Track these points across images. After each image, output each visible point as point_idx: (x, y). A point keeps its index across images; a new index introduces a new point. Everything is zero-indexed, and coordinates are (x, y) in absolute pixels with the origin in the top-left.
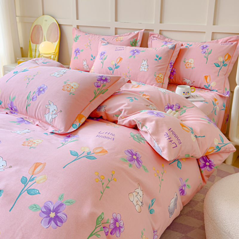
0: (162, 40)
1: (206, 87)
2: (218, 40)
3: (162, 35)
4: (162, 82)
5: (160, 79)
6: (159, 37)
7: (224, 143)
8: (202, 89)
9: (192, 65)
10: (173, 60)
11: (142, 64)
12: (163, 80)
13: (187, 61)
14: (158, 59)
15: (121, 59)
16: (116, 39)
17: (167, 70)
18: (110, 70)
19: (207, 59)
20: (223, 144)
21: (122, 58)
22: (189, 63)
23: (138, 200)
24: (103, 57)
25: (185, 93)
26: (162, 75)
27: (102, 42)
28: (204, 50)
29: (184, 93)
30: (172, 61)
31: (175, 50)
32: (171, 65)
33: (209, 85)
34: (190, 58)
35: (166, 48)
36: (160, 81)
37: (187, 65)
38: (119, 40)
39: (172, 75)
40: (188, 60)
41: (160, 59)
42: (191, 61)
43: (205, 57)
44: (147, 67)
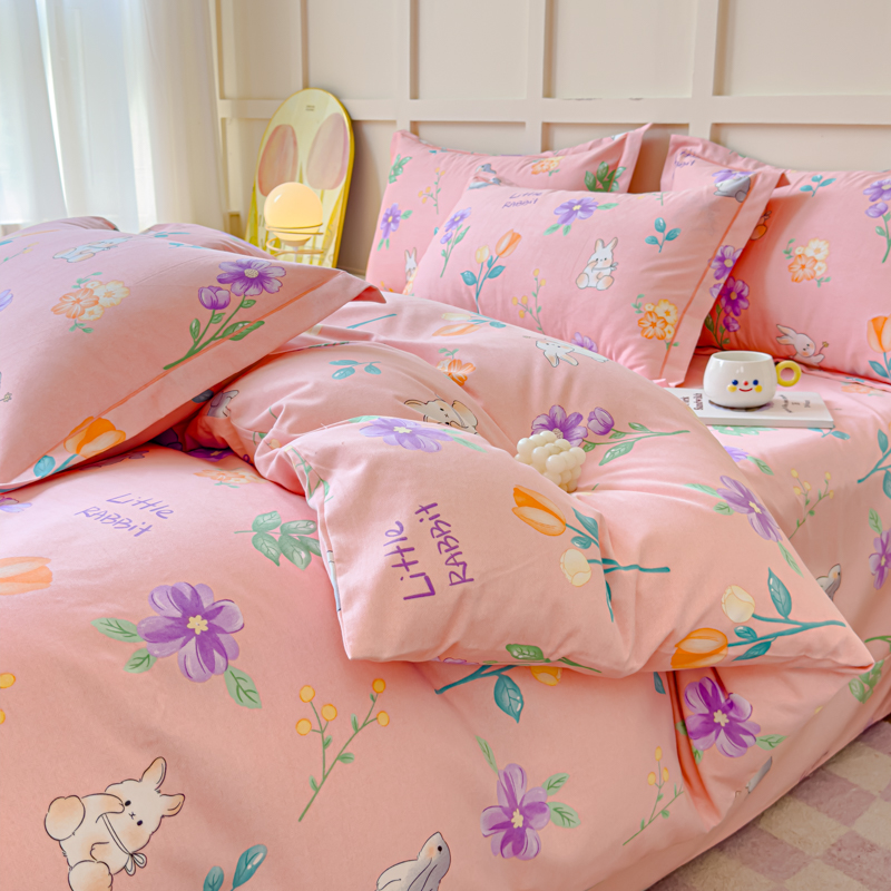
0: (720, 164)
1: (879, 369)
3: (724, 145)
4: (669, 337)
5: (659, 324)
6: (708, 153)
7: (791, 617)
8: (860, 381)
9: (820, 272)
10: (735, 244)
11: (593, 258)
12: (673, 330)
13: (798, 251)
14: (660, 236)
15: (515, 238)
16: (533, 167)
17: (699, 291)
18: (467, 283)
19: (890, 242)
20: (787, 621)
21: (519, 236)
22: (808, 259)
23: (110, 839)
24: (454, 232)
25: (738, 387)
26: (671, 308)
27: (476, 177)
28: (880, 203)
29: (735, 383)
30: (729, 249)
31: (748, 203)
32: (724, 268)
34: (814, 239)
35: (708, 191)
36: (659, 332)
37: (796, 267)
38: (545, 167)
39: (732, 314)
40: (806, 245)
41: (669, 238)
42: (816, 249)
43: (882, 233)
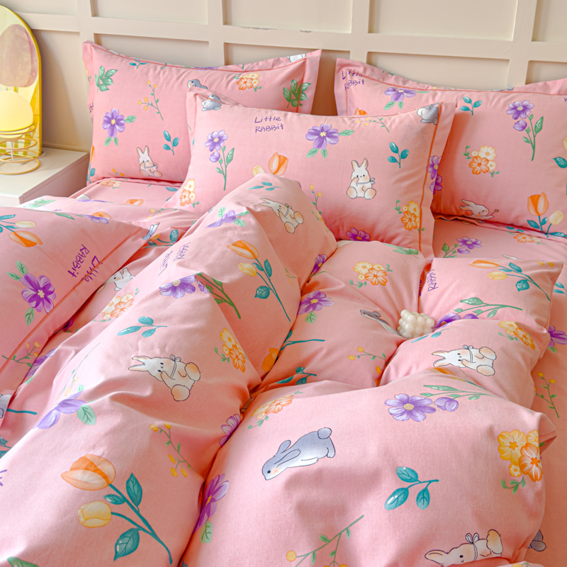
0: (379, 81)
1: (533, 224)
2: (546, 84)
3: (375, 66)
4: (419, 225)
5: (413, 219)
6: (368, 73)
9: (492, 166)
10: (438, 152)
11: (354, 175)
12: (419, 220)
13: (474, 153)
14: (397, 156)
15: (282, 160)
16: (238, 83)
17: (425, 189)
19: (534, 147)
21: (286, 158)
22: (482, 159)
24: (221, 152)
26: (415, 205)
27: (196, 95)
28: (522, 120)
30: (435, 158)
32: (434, 170)
33: (544, 219)
34: (484, 146)
35: (416, 120)
36: (414, 225)
37: (475, 165)
38: (248, 84)
40: (478, 150)
41: (404, 156)
42: (486, 152)
43: (528, 142)
44: (369, 185)
